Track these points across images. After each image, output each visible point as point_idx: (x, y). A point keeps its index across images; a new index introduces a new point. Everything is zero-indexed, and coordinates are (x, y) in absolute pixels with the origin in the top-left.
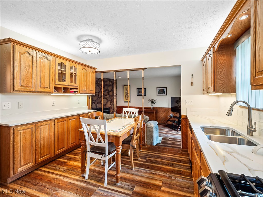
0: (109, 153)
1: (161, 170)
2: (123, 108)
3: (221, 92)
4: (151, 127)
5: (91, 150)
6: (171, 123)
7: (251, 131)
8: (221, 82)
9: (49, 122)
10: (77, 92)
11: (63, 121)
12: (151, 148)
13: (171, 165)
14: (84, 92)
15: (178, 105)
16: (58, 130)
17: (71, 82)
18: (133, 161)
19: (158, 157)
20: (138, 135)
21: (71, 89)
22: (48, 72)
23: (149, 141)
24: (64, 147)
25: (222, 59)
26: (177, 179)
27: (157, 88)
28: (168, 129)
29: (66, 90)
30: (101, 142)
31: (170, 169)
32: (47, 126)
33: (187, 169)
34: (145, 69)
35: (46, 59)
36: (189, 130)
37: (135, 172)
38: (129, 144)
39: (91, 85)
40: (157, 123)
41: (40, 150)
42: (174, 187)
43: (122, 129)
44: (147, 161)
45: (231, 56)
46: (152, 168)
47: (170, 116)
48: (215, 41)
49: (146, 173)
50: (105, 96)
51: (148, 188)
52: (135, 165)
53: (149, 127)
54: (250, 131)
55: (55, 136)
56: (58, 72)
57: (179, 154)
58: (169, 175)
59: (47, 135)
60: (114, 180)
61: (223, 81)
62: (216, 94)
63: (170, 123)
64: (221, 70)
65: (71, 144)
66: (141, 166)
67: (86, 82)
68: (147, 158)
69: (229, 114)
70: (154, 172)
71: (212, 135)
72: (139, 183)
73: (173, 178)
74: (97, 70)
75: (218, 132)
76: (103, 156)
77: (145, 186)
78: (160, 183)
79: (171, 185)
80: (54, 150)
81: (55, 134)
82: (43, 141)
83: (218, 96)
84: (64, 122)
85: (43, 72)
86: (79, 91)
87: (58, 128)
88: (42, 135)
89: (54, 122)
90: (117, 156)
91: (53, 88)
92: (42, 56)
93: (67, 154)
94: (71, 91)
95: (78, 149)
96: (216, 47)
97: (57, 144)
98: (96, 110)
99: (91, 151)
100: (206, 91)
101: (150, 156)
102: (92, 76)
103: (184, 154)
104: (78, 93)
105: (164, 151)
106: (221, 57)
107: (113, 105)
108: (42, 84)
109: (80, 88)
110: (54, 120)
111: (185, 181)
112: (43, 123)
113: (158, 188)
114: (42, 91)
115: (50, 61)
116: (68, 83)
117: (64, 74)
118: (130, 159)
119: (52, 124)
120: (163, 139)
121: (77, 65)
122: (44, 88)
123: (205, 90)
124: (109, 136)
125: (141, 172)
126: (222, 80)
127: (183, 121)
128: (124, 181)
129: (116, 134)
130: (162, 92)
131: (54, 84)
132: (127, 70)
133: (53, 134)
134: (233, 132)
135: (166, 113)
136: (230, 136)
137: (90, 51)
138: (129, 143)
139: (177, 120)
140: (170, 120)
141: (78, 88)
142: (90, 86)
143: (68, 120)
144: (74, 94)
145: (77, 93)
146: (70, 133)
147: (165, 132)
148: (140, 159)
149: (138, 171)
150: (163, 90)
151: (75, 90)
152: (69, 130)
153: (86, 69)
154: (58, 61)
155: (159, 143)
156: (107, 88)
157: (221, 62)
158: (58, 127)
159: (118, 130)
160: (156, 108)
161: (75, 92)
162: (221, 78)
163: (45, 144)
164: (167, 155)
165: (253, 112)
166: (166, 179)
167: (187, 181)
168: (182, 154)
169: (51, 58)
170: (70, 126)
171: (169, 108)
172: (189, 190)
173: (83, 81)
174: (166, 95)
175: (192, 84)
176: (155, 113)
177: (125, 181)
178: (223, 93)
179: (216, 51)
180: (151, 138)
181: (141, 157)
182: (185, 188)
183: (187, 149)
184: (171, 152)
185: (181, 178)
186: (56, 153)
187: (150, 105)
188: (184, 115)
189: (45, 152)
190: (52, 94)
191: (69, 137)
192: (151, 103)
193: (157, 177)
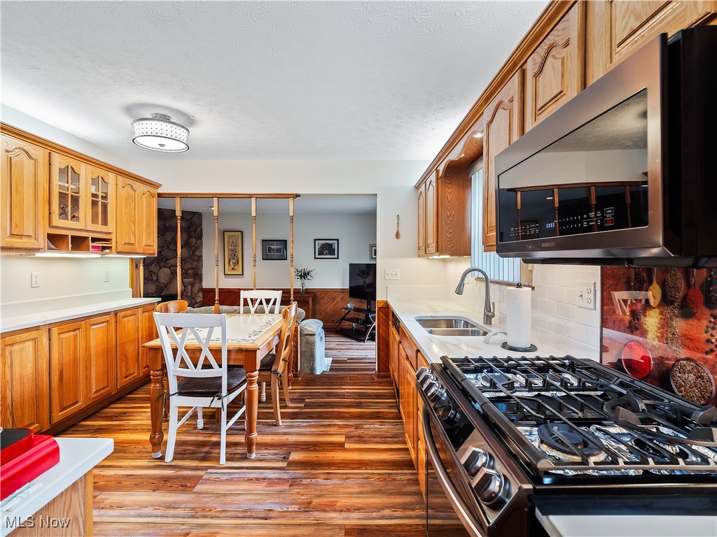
0: (230, 391)
1: (340, 416)
2: (242, 291)
3: (448, 254)
4: (310, 333)
5: (181, 389)
6: (350, 325)
7: (488, 319)
8: (449, 236)
9: (34, 334)
10: (110, 248)
11: (73, 331)
12: (312, 380)
13: (359, 405)
14: (128, 248)
15: (365, 282)
16: (61, 354)
17: (94, 220)
18: (279, 411)
19: (329, 395)
20: (288, 348)
21: (94, 240)
22: (31, 192)
23: (307, 364)
24: (77, 402)
25: (451, 192)
26: (374, 427)
27: (315, 240)
28: (342, 339)
29: (78, 243)
30: (210, 367)
31: (357, 412)
32: (30, 343)
33: (391, 407)
34: (298, 196)
35: (24, 156)
36: (393, 330)
37: (285, 428)
38: (270, 370)
39: (146, 231)
40: (321, 324)
41: (12, 413)
42: (368, 441)
43: (257, 337)
44: (307, 406)
45: (464, 188)
46: (320, 416)
47: (347, 308)
48: (440, 158)
49: (310, 426)
50: (167, 260)
51: (319, 451)
52: (282, 418)
53: (305, 332)
54: (488, 316)
55: (52, 370)
56: (58, 194)
57: (373, 383)
58: (356, 423)
59: (31, 371)
60: (240, 450)
61: (451, 233)
62: (441, 257)
63: (346, 324)
64: (449, 214)
65: (95, 392)
66: (295, 416)
67: (134, 223)
68: (307, 400)
69: (459, 291)
70: (327, 422)
71: (433, 329)
72: (298, 446)
73: (365, 426)
74: (160, 190)
75: (444, 324)
76: (216, 398)
77: (312, 449)
78: (342, 439)
79: (362, 437)
80: (48, 410)
81: (52, 366)
82: (19, 388)
83: (444, 261)
84: (75, 333)
85: (17, 191)
86: (113, 245)
87: (61, 348)
88: (17, 370)
89: (47, 333)
90: (250, 393)
91: (44, 238)
92: (14, 147)
93: (84, 420)
94: (93, 247)
95: (113, 406)
96: (441, 168)
97: (57, 393)
98: (160, 299)
99: (180, 394)
100: (423, 251)
101: (312, 395)
102: (149, 205)
103: (382, 382)
104: (111, 253)
105: (340, 381)
106: (449, 188)
107: (190, 287)
108: (13, 226)
109: (119, 239)
110: (49, 327)
111: (387, 426)
112: (17, 338)
113: (340, 446)
114: (16, 246)
115: (35, 160)
116: (84, 223)
117: (75, 200)
118: (271, 408)
119: (44, 337)
120: (334, 362)
121: (110, 174)
122: (21, 236)
123: (421, 248)
124: (229, 351)
125: (298, 427)
126: (451, 231)
127: (381, 313)
128: (263, 448)
129: (248, 345)
130: (327, 249)
131: (47, 226)
132: (250, 196)
133: (45, 366)
134: (467, 324)
135: (338, 302)
136: (462, 329)
137: (162, 145)
138: (269, 368)
139: (362, 316)
140: (346, 317)
141: (113, 237)
142: (144, 234)
143: (88, 326)
144: (100, 256)
145: (107, 251)
146: (93, 362)
147: (337, 347)
148: (291, 405)
149: (292, 427)
150: (331, 245)
151: (102, 244)
152: (90, 354)
153: (133, 185)
154: (59, 161)
155: (325, 370)
156: (172, 236)
157: (449, 200)
158: (61, 346)
159: (248, 338)
160: (314, 291)
161: (104, 248)
162: (449, 228)
163: (26, 394)
164: (347, 389)
165: (492, 286)
166: (353, 429)
167: (392, 427)
168: (379, 383)
169: (39, 153)
170: (93, 343)
171: (343, 291)
172: (396, 439)
173: (125, 219)
174: (338, 258)
175: (397, 235)
176: (310, 302)
177: (266, 449)
178: (452, 255)
179: (441, 178)
180: (311, 357)
181: (292, 400)
182: (389, 437)
183: (389, 371)
184: (356, 383)
185: (380, 424)
186: (56, 420)
187: (297, 284)
188: (382, 302)
189: (26, 416)
190: (38, 255)
191: (90, 374)
192: (301, 278)
193: (332, 430)
